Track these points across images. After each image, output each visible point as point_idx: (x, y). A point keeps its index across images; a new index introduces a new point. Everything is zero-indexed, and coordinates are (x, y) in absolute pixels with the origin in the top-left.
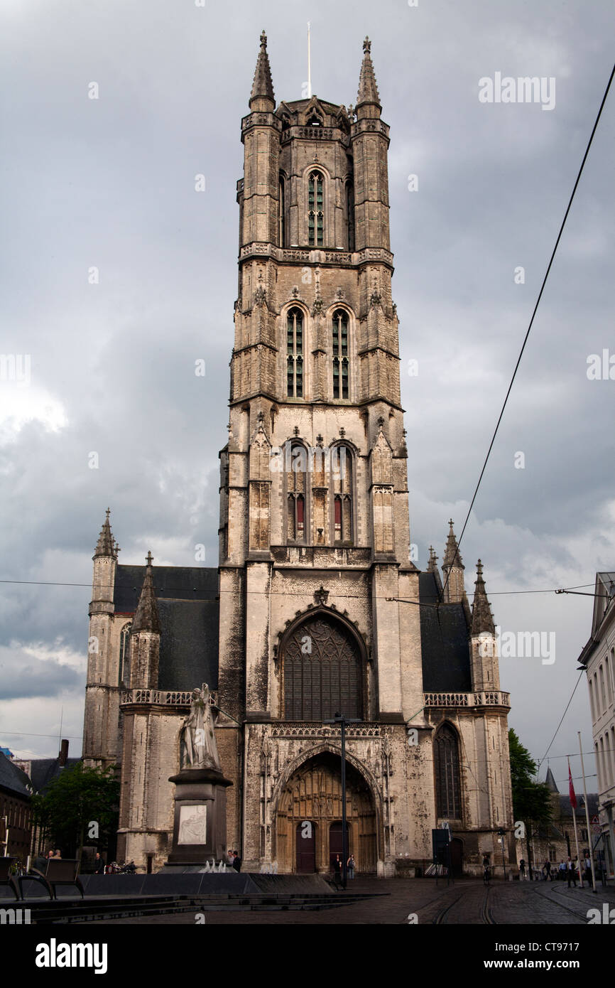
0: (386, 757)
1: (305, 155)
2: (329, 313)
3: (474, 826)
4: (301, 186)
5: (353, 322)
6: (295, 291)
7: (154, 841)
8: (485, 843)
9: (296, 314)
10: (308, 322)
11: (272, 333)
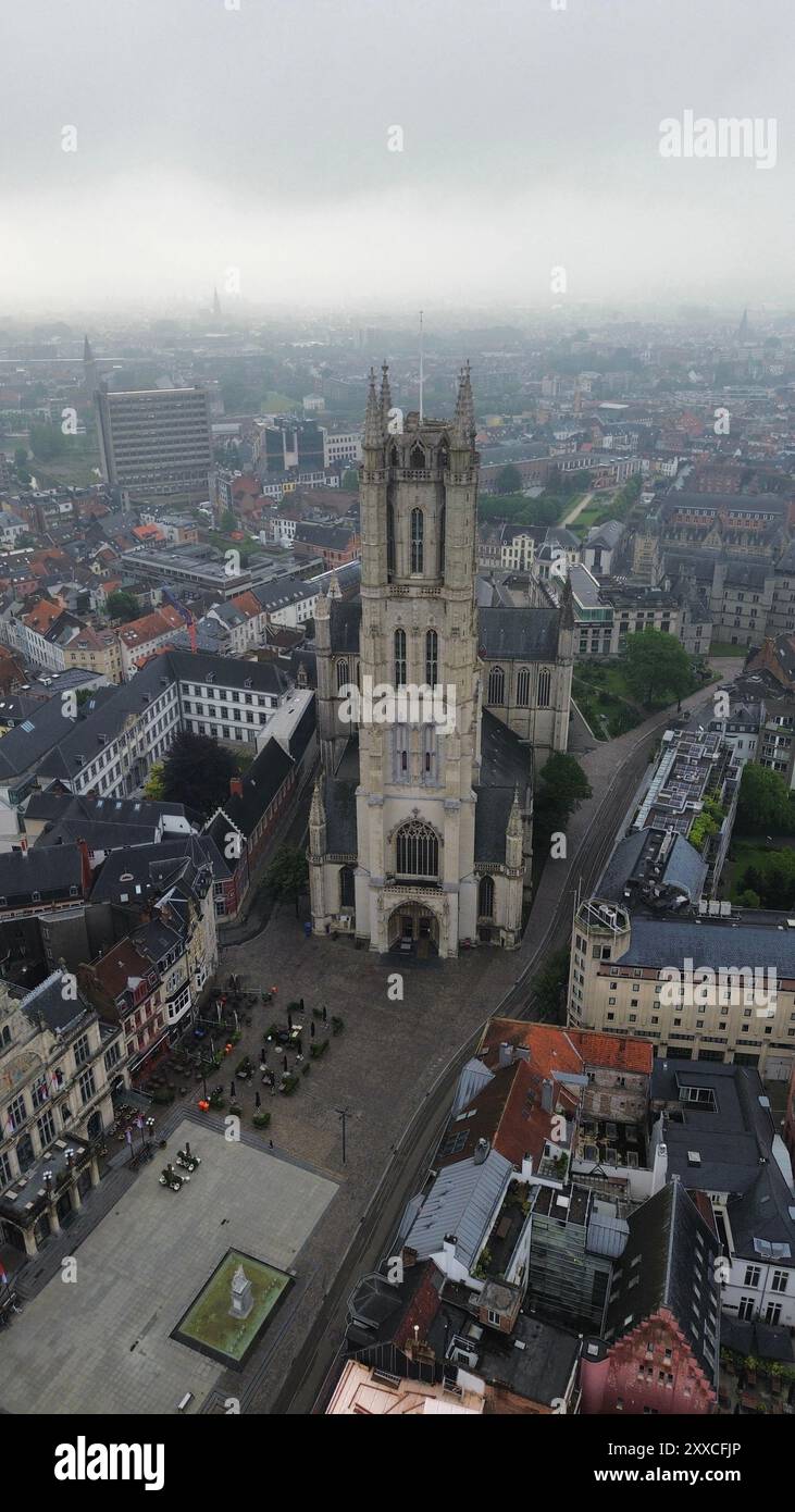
0: (446, 907)
1: (410, 496)
2: (424, 633)
3: (497, 925)
4: (403, 526)
5: (440, 639)
6: (399, 619)
7: (329, 919)
8: (503, 934)
9: (400, 635)
10: (409, 641)
11: (383, 655)
